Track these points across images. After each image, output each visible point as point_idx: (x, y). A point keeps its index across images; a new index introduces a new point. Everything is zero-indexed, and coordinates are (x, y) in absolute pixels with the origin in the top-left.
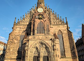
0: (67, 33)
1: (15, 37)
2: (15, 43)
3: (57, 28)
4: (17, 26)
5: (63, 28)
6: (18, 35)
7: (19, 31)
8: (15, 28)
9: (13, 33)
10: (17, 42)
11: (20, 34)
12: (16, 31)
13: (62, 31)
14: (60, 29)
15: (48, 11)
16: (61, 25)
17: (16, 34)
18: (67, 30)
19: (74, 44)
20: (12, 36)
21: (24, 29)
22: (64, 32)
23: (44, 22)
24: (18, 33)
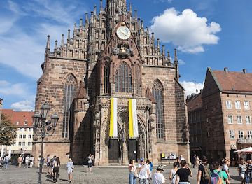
0: (174, 88)
1: (51, 91)
2: (52, 105)
3: (153, 76)
4: (54, 60)
5: (166, 76)
6: (59, 86)
7: (60, 76)
8: (50, 65)
9: (47, 80)
10: (58, 102)
11: (65, 82)
12: (52, 73)
13: (163, 82)
14: (159, 77)
15: (134, 24)
16: (161, 69)
17: (53, 83)
18: (174, 81)
19: (185, 115)
20: (45, 87)
21: (72, 69)
22: (168, 85)
23: (132, 65)
24: (58, 79)
